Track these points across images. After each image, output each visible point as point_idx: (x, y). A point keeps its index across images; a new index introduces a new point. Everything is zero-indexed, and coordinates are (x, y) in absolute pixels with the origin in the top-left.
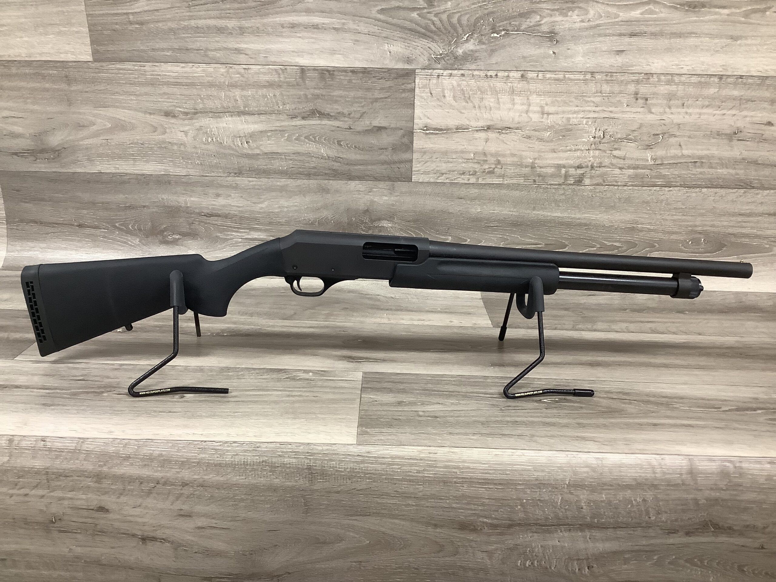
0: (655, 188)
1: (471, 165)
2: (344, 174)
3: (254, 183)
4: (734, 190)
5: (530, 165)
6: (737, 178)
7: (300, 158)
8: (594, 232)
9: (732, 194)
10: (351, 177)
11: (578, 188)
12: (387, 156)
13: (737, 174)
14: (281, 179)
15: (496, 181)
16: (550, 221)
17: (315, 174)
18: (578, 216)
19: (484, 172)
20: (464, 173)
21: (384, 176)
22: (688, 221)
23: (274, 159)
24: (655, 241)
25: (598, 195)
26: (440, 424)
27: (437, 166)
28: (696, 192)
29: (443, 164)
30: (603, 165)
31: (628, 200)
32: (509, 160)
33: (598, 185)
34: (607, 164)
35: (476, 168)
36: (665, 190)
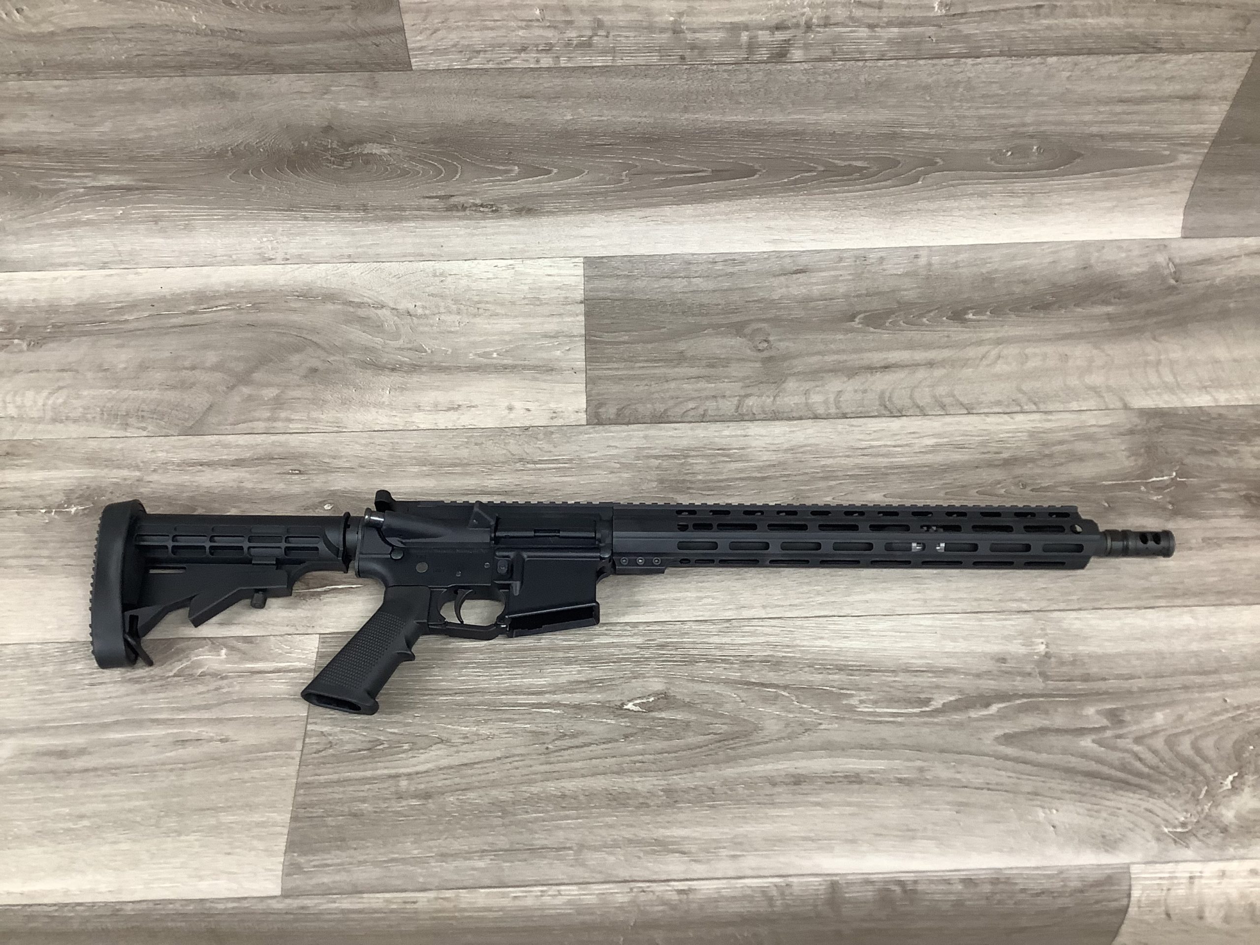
0: (944, 61)
1: (538, 32)
2: (259, 63)
3: (66, 89)
4: (1116, 58)
5: (670, 26)
6: (1129, 33)
7: (150, 36)
8: (811, 144)
9: (1109, 65)
10: (275, 68)
11: (778, 67)
12: (345, 21)
13: (1131, 26)
14: (122, 78)
15: (599, 61)
16: (721, 131)
17: (193, 66)
18: (779, 118)
19: (568, 44)
20: (524, 49)
21: (347, 63)
22: (1009, 117)
23: (92, 41)
24: (937, 155)
25: (820, 78)
26: (430, 822)
27: (463, 38)
28: (1033, 65)
29: (477, 34)
30: (832, 22)
31: (885, 85)
32: (621, 18)
33: (821, 59)
34: (839, 19)
35: (550, 39)
36: (966, 63)
